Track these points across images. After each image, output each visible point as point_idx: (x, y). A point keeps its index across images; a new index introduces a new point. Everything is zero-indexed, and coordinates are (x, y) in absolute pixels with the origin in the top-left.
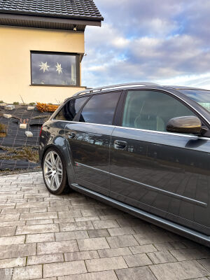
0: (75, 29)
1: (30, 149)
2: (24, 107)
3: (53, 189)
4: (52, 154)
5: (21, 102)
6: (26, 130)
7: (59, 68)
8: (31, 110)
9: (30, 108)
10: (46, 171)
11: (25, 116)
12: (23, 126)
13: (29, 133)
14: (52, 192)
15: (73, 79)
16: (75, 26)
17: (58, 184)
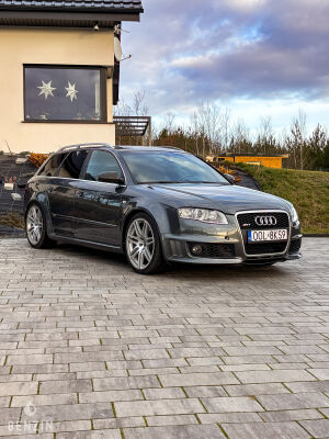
0: (96, 27)
1: (16, 215)
2: (12, 158)
3: (35, 243)
4: (34, 209)
5: (6, 151)
6: (13, 191)
7: (71, 91)
8: (22, 164)
9: (19, 160)
10: (29, 227)
11: (12, 173)
12: (9, 186)
13: (16, 196)
14: (33, 246)
15: (97, 110)
16: (96, 23)
17: (39, 237)
